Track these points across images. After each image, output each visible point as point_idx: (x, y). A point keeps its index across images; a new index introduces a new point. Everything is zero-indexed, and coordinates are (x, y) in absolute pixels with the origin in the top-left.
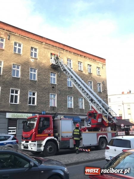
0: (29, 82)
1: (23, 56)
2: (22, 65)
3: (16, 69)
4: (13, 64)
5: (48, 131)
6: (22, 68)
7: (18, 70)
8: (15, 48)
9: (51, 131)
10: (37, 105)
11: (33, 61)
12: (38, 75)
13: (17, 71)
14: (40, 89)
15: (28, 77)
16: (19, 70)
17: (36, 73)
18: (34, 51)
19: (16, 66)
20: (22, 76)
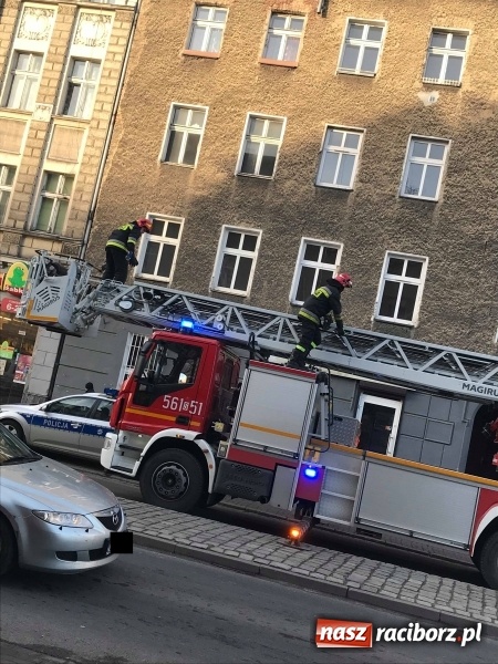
0: (397, 206)
1: (382, 83)
2: (371, 128)
3: (342, 148)
4: (329, 127)
5: (179, 402)
6: (366, 143)
7: (351, 151)
8: (351, 51)
9: (195, 407)
10: (421, 322)
11: (433, 99)
12: (451, 171)
13: (345, 155)
14: (447, 245)
15: (392, 186)
16: (357, 152)
17: (442, 163)
18: (446, 51)
19: (345, 133)
20: (361, 181)
